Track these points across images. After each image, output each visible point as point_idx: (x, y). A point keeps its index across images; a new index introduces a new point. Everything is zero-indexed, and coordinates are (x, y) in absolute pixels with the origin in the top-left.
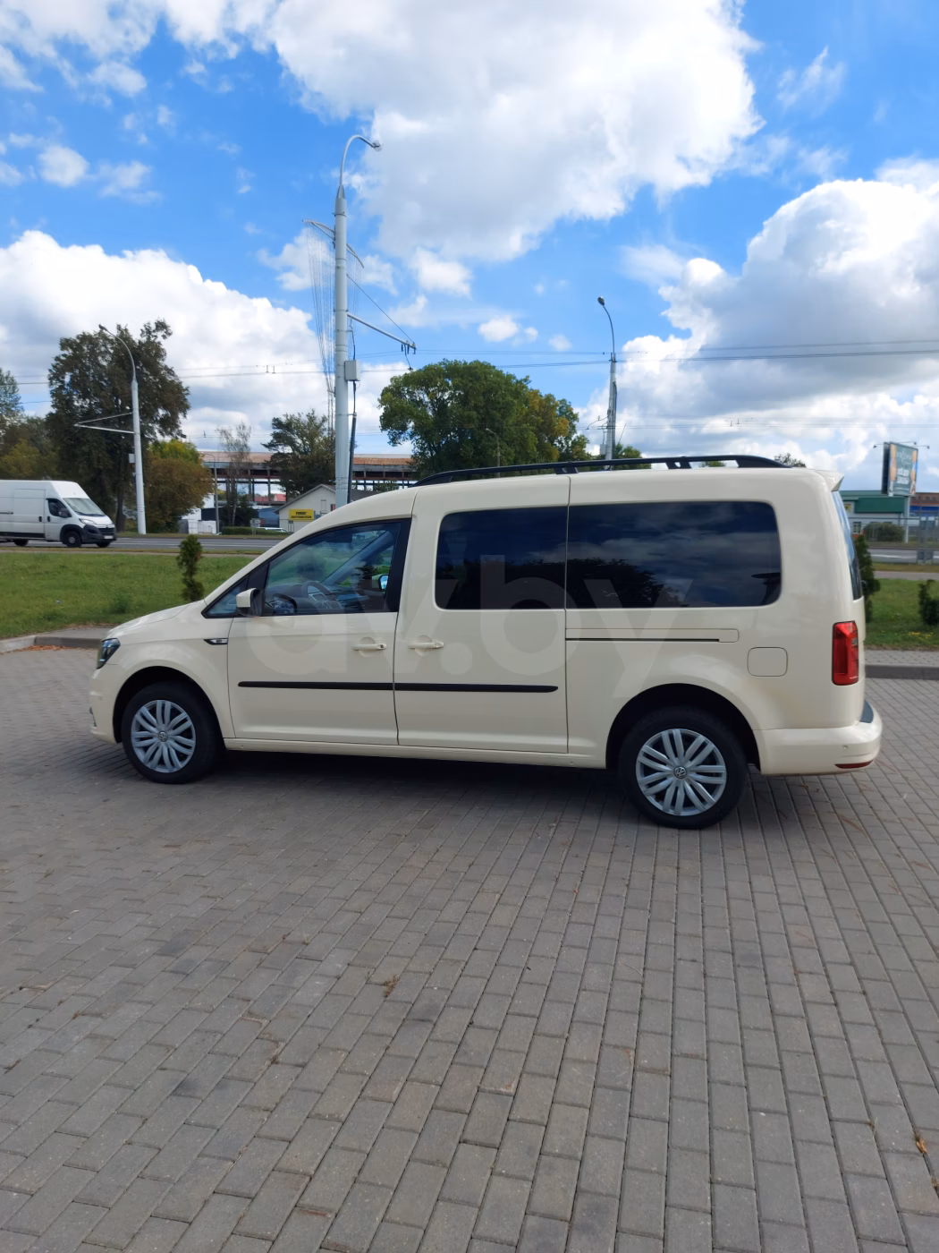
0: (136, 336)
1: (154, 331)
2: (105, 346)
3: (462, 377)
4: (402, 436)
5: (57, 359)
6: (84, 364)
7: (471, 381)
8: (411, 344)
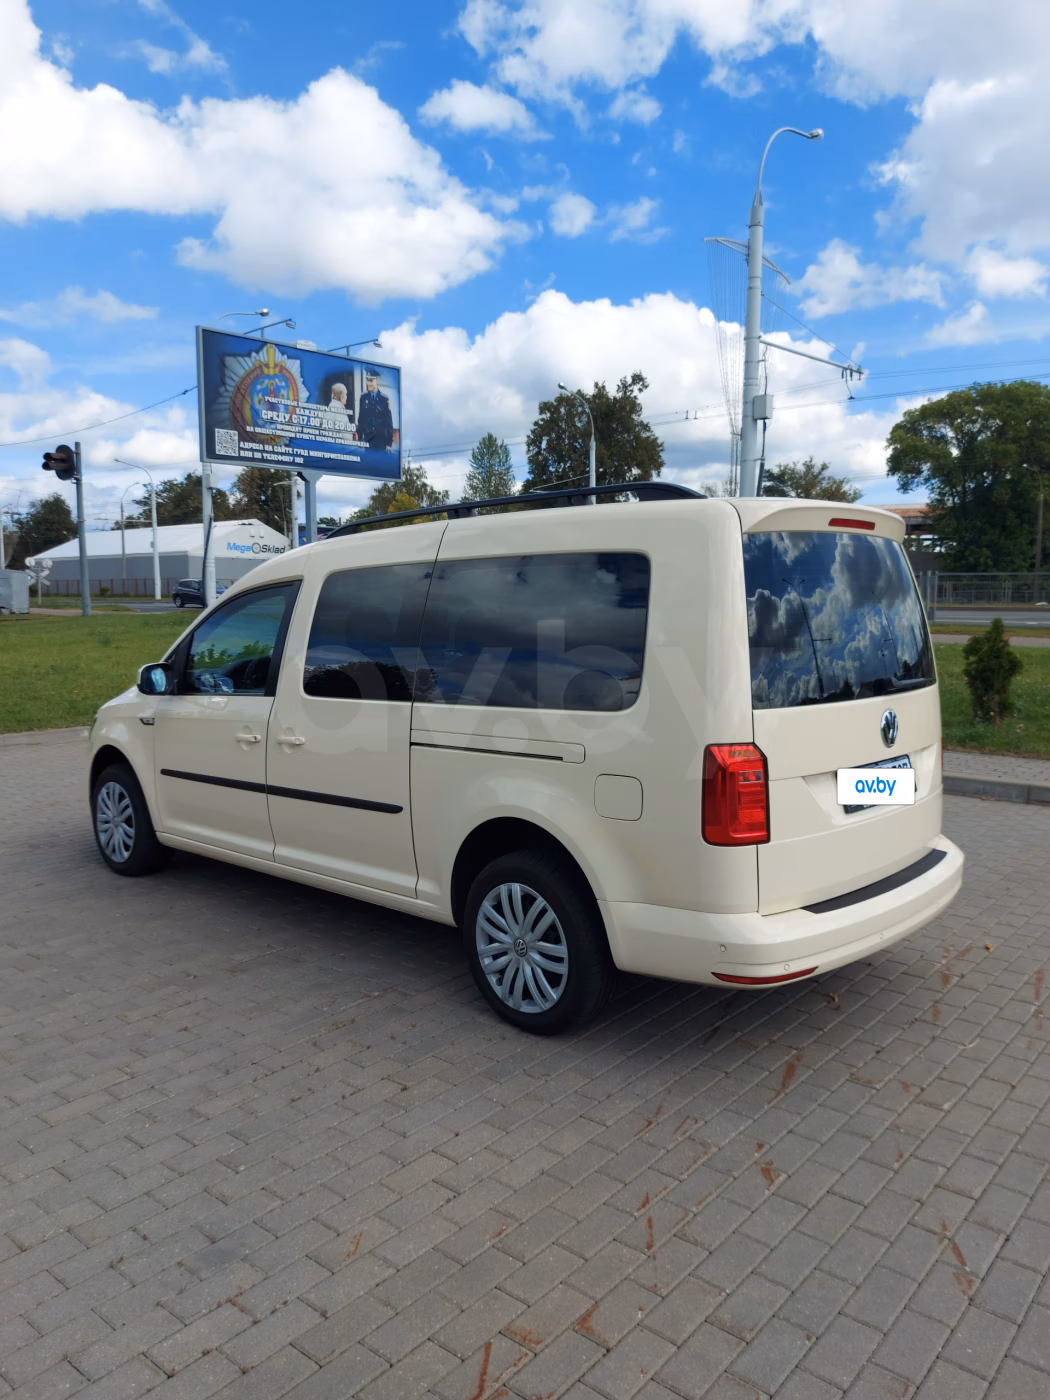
0: (613, 392)
1: (630, 385)
2: (582, 405)
3: (998, 403)
4: (916, 480)
5: (536, 423)
6: (560, 427)
7: (1009, 407)
8: (855, 368)
